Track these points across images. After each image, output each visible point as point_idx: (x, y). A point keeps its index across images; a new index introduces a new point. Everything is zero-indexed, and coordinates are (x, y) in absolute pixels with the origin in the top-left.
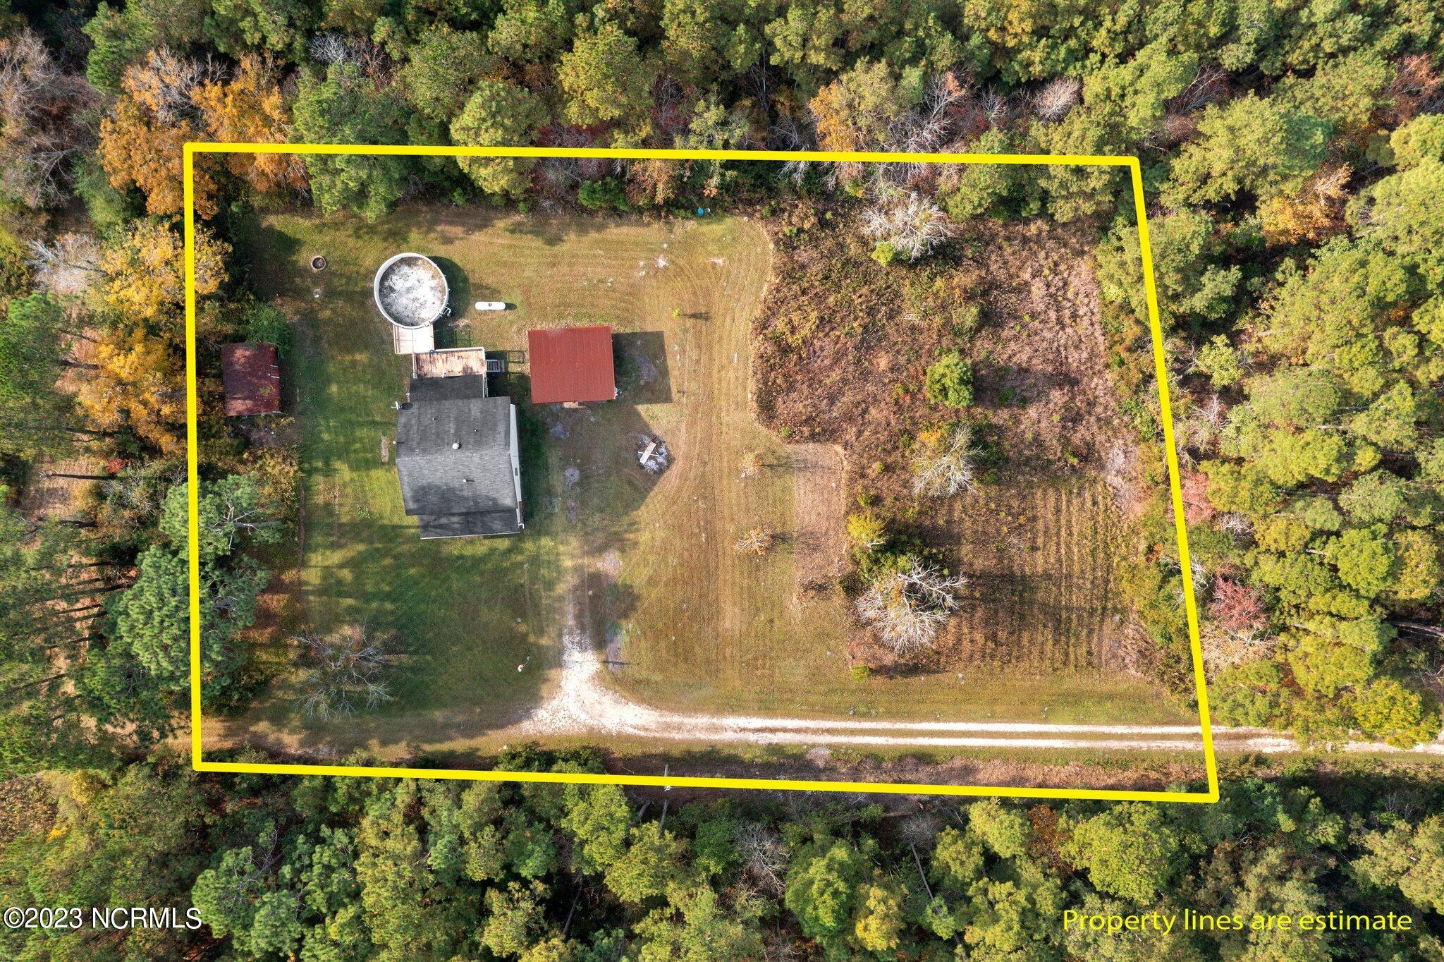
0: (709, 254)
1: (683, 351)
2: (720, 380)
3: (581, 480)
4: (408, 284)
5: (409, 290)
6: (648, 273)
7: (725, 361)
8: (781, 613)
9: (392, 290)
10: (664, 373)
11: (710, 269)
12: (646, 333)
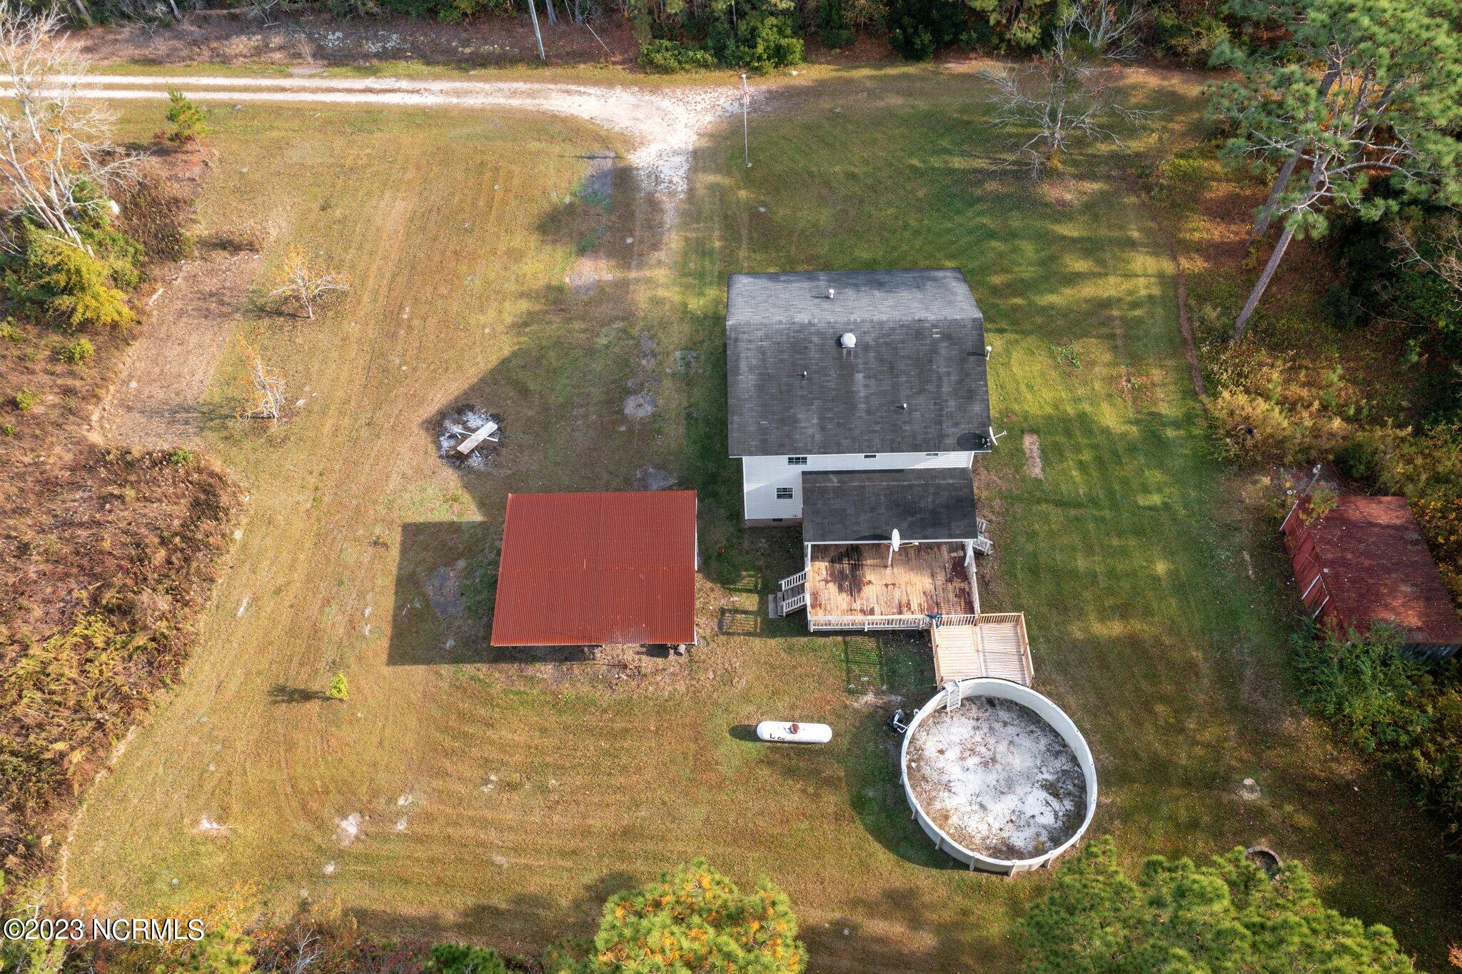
0: (225, 845)
1: (353, 623)
2: (292, 568)
4: (1010, 802)
5: (1006, 787)
6: (392, 800)
7: (269, 605)
8: (303, 217)
9: (1052, 789)
10: (407, 583)
11: (236, 808)
12: (428, 661)
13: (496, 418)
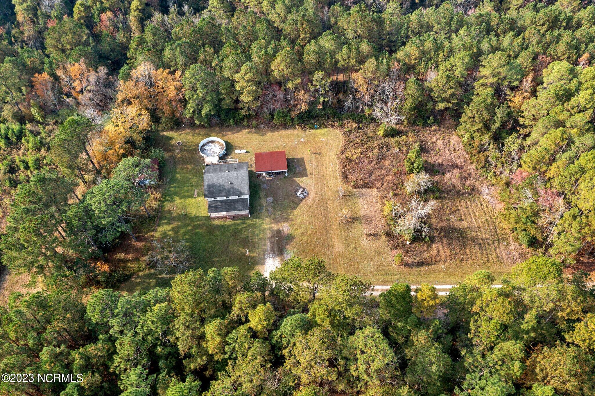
0: (319, 138)
1: (312, 163)
2: (326, 171)
3: (274, 201)
6: (298, 143)
7: (328, 166)
8: (360, 245)
10: (305, 169)
11: (320, 142)
12: (297, 158)
13: (298, 197)
